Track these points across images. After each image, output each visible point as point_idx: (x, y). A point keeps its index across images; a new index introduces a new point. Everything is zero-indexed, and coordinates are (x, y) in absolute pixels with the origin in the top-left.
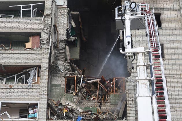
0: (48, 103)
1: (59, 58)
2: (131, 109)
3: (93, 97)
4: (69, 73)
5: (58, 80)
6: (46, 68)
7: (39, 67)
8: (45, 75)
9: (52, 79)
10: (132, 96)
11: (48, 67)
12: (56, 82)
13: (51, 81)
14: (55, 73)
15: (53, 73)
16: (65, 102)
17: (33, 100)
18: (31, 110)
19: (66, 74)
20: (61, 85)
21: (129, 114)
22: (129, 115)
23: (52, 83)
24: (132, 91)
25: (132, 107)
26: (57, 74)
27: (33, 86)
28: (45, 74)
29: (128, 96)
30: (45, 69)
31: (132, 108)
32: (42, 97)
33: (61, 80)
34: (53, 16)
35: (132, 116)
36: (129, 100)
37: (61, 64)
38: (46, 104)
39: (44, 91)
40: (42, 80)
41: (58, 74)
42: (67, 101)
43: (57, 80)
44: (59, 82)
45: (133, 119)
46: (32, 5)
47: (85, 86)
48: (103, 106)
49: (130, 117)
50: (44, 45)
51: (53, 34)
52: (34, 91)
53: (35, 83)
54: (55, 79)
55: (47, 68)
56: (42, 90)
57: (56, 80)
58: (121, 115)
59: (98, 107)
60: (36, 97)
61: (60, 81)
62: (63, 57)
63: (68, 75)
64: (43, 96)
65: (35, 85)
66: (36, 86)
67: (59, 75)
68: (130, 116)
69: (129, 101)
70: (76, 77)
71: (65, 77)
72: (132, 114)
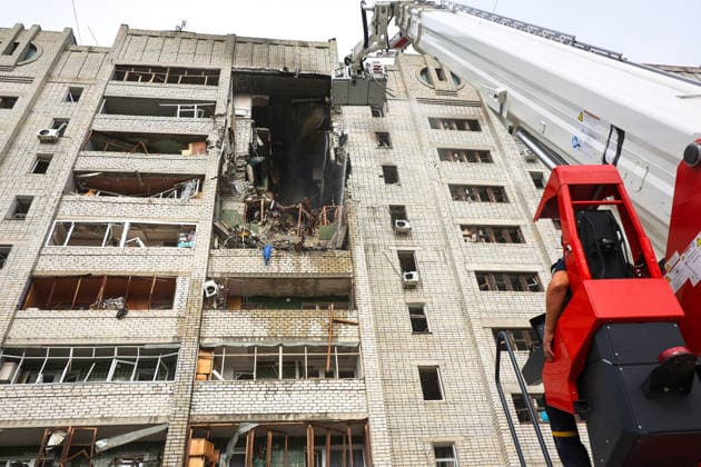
0: (214, 225)
4: (251, 196)
6: (213, 178)
7: (202, 178)
12: (230, 208)
13: (221, 205)
17: (189, 220)
18: (183, 236)
19: (246, 198)
20: (238, 212)
23: (223, 207)
27: (189, 202)
28: (211, 187)
33: (239, 205)
34: (228, 117)
38: (210, 228)
41: (233, 197)
43: (232, 205)
44: (235, 208)
46: (196, 106)
50: (213, 149)
51: (227, 139)
52: (190, 209)
53: (193, 198)
55: (215, 177)
57: (230, 205)
58: (339, 244)
61: (237, 207)
63: (250, 199)
64: (207, 214)
65: (194, 200)
70: (262, 202)
71: (244, 202)
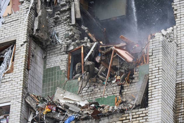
0: (25, 101)
1: (61, 21)
2: (155, 86)
3: (116, 77)
4: (73, 43)
5: (57, 59)
6: (23, 43)
8: (21, 55)
9: (48, 59)
10: (159, 62)
11: (25, 40)
12: (53, 64)
13: (45, 64)
14: (51, 48)
15: (49, 49)
16: (62, 95)
17: (5, 101)
18: (3, 118)
19: (68, 47)
20: (61, 67)
21: (151, 95)
22: (151, 97)
23: (47, 66)
24: (159, 52)
25: (157, 82)
26: (54, 49)
27: (5, 78)
28: (21, 52)
29: (151, 62)
30: (22, 45)
31: (157, 84)
32: (14, 93)
33: (61, 58)
35: (156, 98)
36: (153, 69)
37: (62, 30)
39: (18, 83)
40: (17, 65)
41: (56, 50)
42: (64, 92)
43: (55, 60)
44: (58, 63)
45: (157, 103)
47: (101, 60)
48: (126, 90)
49: (153, 101)
50: (23, 4)
52: (6, 86)
53: (7, 73)
54: (52, 58)
55: (25, 42)
56: (16, 81)
57: (53, 60)
59: (118, 94)
60: (9, 95)
61: (60, 61)
62: (67, 17)
64: (17, 91)
65: (8, 75)
66: (8, 77)
67: (58, 50)
68: (153, 98)
69: (153, 72)
70: (82, 48)
71: (67, 52)
72: (157, 95)
